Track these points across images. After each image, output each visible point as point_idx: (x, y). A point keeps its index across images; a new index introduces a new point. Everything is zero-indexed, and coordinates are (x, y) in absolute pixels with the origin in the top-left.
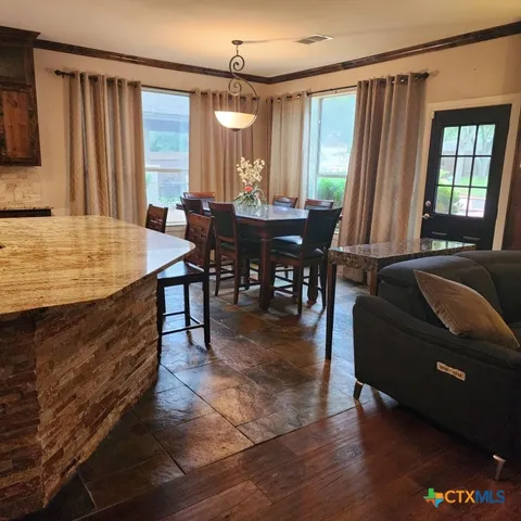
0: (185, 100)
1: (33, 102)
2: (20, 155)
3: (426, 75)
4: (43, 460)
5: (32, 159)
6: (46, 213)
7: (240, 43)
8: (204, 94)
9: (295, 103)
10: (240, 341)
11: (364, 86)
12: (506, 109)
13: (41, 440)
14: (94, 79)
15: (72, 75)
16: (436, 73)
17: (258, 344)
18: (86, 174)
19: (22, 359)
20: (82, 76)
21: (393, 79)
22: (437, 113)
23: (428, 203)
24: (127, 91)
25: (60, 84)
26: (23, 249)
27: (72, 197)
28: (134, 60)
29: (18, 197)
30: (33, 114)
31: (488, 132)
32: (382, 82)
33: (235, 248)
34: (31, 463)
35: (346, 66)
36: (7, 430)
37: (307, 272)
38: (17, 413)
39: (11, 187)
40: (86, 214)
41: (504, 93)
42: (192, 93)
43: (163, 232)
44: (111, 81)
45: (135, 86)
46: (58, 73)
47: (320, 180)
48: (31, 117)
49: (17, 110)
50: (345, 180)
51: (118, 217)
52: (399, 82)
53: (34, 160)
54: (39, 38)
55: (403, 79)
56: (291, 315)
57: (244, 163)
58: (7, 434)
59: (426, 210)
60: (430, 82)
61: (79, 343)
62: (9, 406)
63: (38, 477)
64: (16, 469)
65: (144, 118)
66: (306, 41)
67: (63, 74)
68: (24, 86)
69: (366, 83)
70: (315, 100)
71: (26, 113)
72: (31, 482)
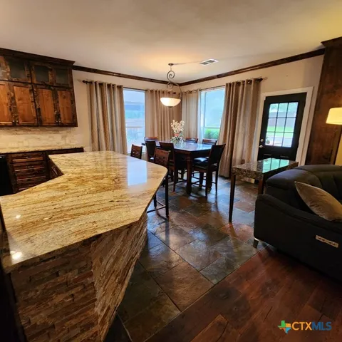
0: (143, 94)
1: (72, 95)
2: (68, 121)
3: (261, 79)
4: (99, 320)
5: (73, 123)
6: (81, 150)
7: (172, 64)
8: (152, 91)
9: (194, 94)
10: (183, 213)
11: (229, 86)
12: (304, 94)
13: (97, 309)
14: (101, 84)
15: (91, 83)
16: (266, 78)
17: (192, 214)
18: (98, 130)
19: (83, 264)
20: (95, 83)
21: (244, 81)
22: (267, 98)
23: (262, 140)
24: (116, 89)
25: (85, 87)
26: (74, 176)
27: (93, 141)
28: (119, 75)
29: (67, 142)
30: (73, 101)
31: (294, 106)
32: (238, 84)
33: (173, 164)
34: (92, 325)
35: (219, 76)
36: (76, 310)
37: (205, 174)
38: (82, 298)
39: (64, 137)
40: (99, 150)
41: (303, 87)
42: (146, 91)
43: (140, 158)
44: (109, 86)
45: (120, 87)
46: (84, 81)
47: (205, 129)
48: (72, 103)
49: (65, 100)
50: (219, 130)
51: (114, 150)
52: (247, 83)
53: (74, 124)
54: (74, 64)
55: (249, 82)
56: (203, 197)
57: (175, 123)
58: (76, 313)
59: (260, 143)
60: (262, 83)
61: (115, 239)
62: (76, 295)
63: (97, 332)
64: (83, 331)
65: (125, 104)
66: (205, 63)
67: (87, 82)
68: (69, 88)
69: (230, 84)
70: (203, 93)
71: (70, 102)
72: (92, 336)
